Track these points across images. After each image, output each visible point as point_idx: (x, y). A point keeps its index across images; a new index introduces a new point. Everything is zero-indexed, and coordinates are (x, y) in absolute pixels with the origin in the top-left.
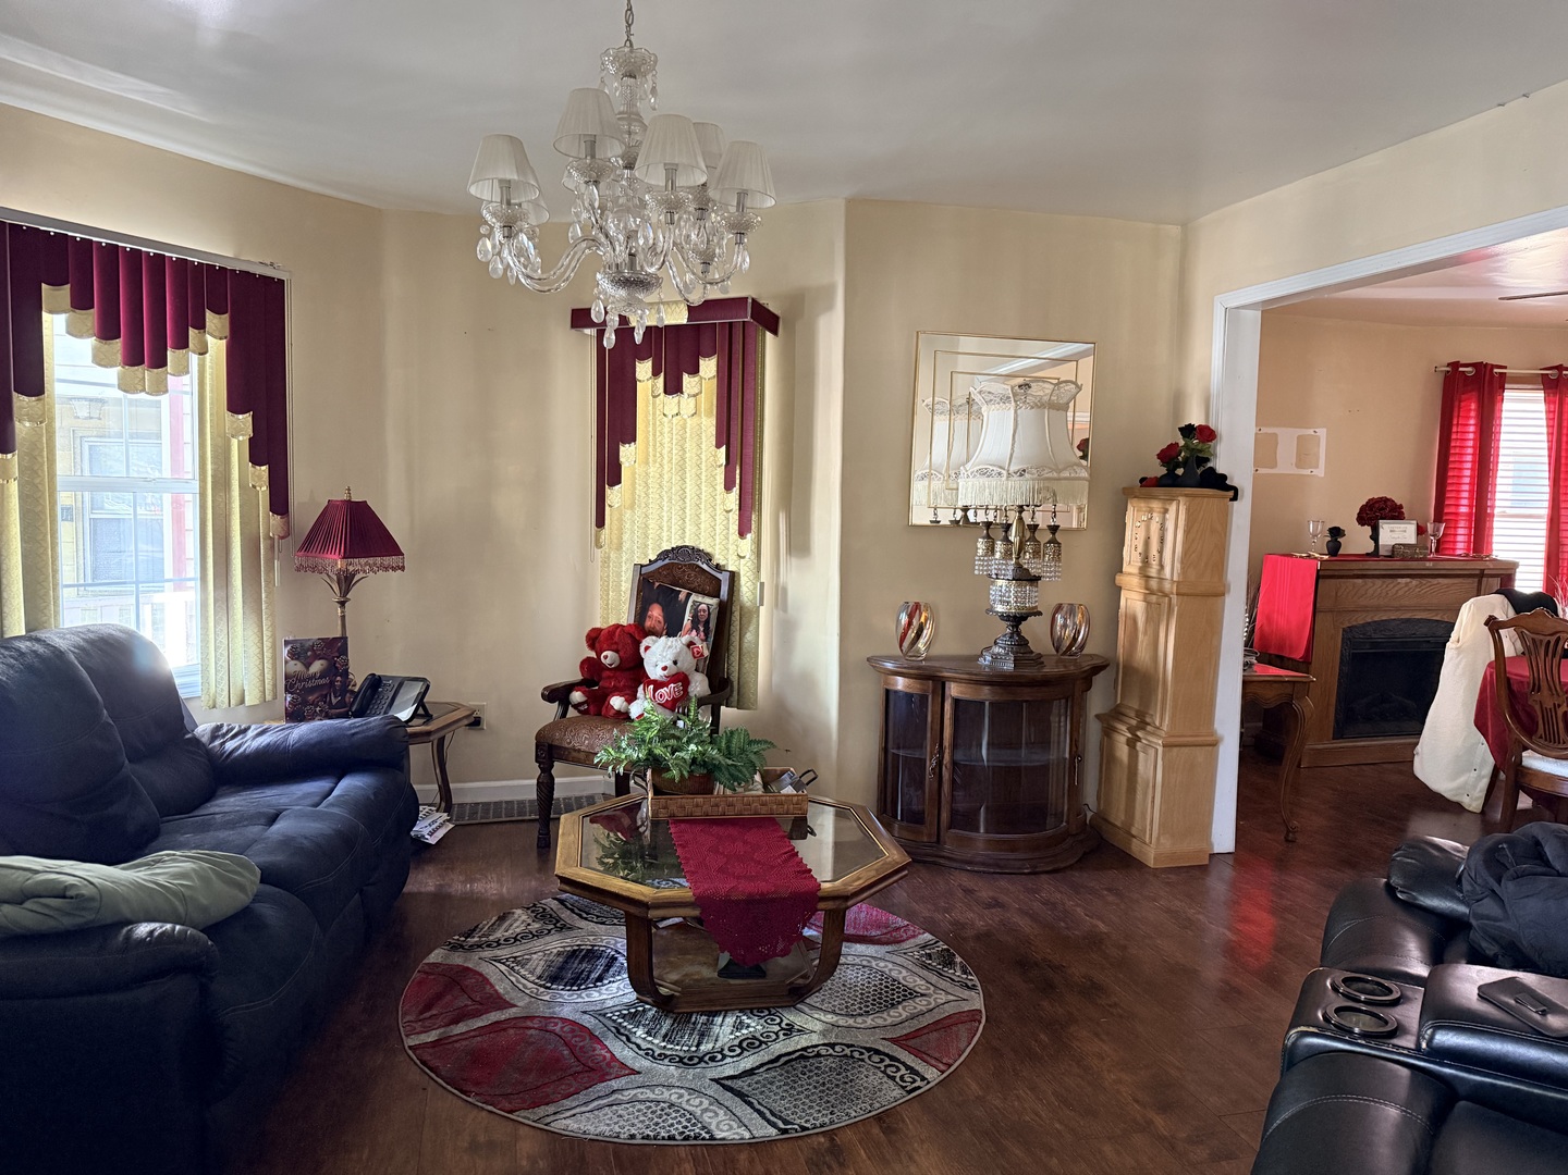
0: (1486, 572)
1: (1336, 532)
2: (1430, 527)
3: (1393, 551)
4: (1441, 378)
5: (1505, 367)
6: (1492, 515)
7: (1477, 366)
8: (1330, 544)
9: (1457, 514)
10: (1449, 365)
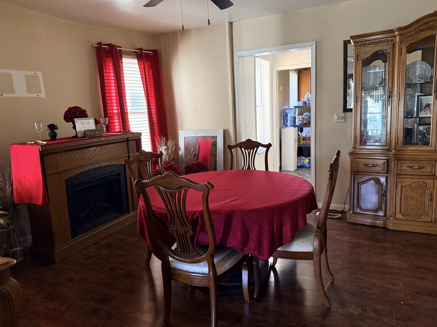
0: (129, 139)
1: (52, 127)
2: (102, 120)
3: (84, 134)
4: (95, 50)
5: (121, 47)
6: (127, 113)
7: (109, 45)
8: (51, 134)
9: (113, 113)
10: (97, 44)
